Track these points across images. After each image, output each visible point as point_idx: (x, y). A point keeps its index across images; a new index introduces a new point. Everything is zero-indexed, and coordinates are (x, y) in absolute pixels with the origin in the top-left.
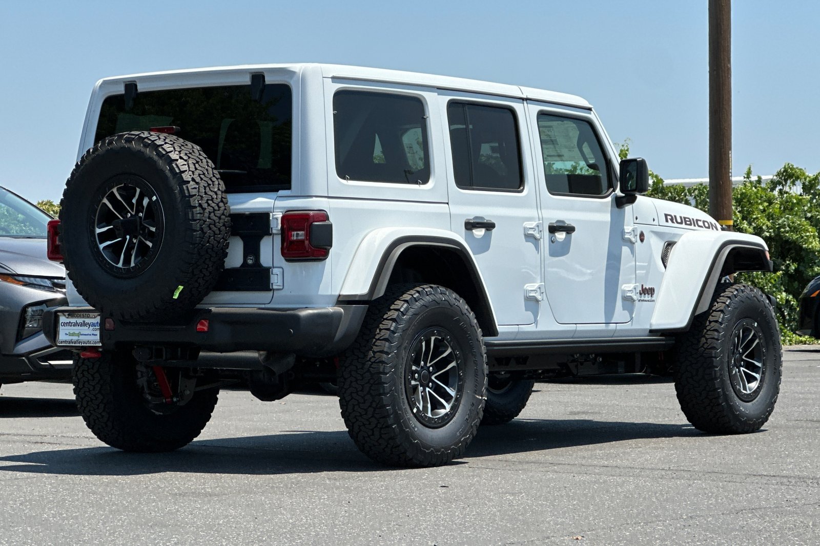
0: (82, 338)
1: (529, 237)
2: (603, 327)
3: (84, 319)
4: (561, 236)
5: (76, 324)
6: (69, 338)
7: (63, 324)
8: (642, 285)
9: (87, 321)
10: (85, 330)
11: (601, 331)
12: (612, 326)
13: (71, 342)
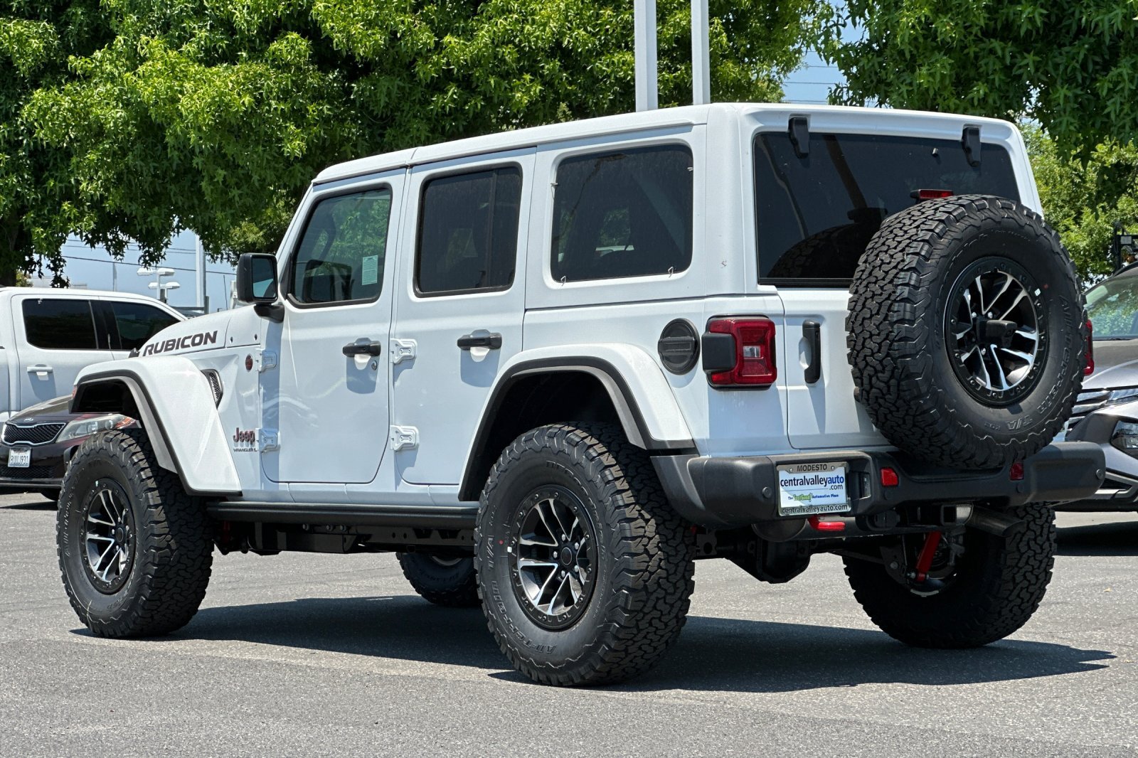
0: (814, 502)
3: (816, 474)
5: (804, 482)
6: (797, 504)
7: (783, 483)
9: (822, 475)
10: (818, 489)
13: (801, 508)
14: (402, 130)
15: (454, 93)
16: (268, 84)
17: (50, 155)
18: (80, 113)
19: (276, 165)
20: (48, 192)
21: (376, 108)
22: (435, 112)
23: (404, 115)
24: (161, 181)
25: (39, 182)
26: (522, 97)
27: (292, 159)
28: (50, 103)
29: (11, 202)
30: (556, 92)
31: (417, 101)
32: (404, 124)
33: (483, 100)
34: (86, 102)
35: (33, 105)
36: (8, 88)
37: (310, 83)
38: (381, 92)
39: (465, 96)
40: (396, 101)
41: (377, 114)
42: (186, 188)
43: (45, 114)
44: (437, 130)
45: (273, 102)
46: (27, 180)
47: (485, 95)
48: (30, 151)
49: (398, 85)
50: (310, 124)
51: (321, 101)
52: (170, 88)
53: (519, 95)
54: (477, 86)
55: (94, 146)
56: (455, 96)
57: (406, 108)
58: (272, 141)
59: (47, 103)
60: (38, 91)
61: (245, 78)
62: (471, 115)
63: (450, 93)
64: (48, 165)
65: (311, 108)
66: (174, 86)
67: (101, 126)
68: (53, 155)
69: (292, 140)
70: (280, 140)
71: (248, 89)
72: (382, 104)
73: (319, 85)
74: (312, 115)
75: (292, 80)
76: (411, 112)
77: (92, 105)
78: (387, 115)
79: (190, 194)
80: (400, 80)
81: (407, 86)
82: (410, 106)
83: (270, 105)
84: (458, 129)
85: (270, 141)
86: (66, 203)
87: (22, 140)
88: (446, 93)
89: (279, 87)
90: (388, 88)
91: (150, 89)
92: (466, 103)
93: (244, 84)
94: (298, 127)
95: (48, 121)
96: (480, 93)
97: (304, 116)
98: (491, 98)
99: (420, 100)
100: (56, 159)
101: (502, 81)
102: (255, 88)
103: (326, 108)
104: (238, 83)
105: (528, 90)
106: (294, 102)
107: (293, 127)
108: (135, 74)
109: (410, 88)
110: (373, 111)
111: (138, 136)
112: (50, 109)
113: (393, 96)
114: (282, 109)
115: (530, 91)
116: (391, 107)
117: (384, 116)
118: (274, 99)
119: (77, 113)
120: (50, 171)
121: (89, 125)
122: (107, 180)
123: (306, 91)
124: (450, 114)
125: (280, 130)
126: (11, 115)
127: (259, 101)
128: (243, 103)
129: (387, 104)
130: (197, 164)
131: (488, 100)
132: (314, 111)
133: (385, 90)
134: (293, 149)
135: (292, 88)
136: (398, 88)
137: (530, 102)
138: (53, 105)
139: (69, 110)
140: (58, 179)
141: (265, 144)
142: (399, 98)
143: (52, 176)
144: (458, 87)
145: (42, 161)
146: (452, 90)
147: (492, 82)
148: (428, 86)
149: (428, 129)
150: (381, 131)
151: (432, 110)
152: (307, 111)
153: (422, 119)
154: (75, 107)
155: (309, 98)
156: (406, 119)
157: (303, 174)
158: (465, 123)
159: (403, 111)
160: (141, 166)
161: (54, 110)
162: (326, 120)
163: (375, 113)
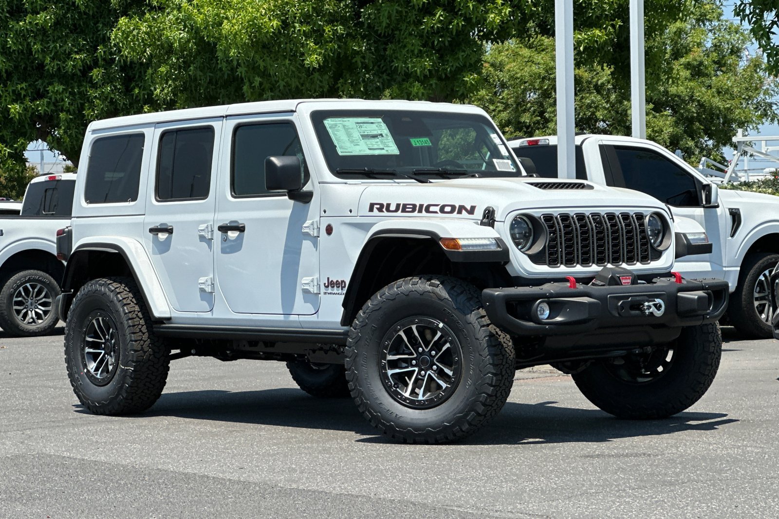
1: (202, 238)
2: (282, 317)
4: (233, 235)
8: (328, 279)
11: (280, 321)
12: (293, 318)
14: (400, 45)
15: (441, 15)
16: (292, 10)
17: (136, 69)
18: (154, 36)
19: (299, 75)
20: (134, 98)
21: (380, 28)
22: (426, 31)
23: (402, 33)
24: (214, 87)
25: (128, 91)
26: (495, 17)
27: (311, 69)
28: (132, 28)
29: (107, 106)
30: (523, 14)
31: (412, 22)
32: (401, 40)
33: (464, 20)
34: (160, 27)
35: (119, 29)
36: (105, 18)
37: (327, 9)
38: (384, 15)
39: (450, 18)
40: (395, 22)
41: (381, 33)
42: (232, 93)
43: (128, 37)
44: (428, 44)
45: (297, 25)
46: (119, 89)
47: (465, 17)
48: (121, 67)
49: (396, 9)
50: (327, 42)
51: (335, 24)
52: (217, 15)
53: (492, 16)
54: (460, 10)
55: (165, 62)
56: (441, 18)
57: (404, 27)
58: (297, 56)
59: (129, 28)
60: (122, 18)
61: (275, 6)
62: (454, 33)
63: (438, 16)
64: (135, 77)
65: (327, 29)
66: (220, 13)
67: (171, 45)
68: (138, 69)
69: (311, 54)
70: (302, 54)
71: (277, 14)
72: (384, 25)
73: (334, 10)
74: (329, 35)
75: (313, 7)
76: (407, 32)
77: (164, 29)
78: (388, 34)
79: (235, 98)
80: (398, 5)
81: (404, 10)
82: (407, 26)
83: (295, 27)
84: (444, 44)
85: (295, 55)
86: (146, 106)
87: (115, 58)
88: (435, 16)
89: (301, 13)
90: (389, 12)
91: (202, 16)
92: (450, 23)
93: (273, 11)
94: (316, 44)
95: (130, 42)
96: (461, 15)
97: (322, 35)
98: (471, 19)
99: (414, 21)
100: (140, 72)
101: (479, 5)
102: (282, 14)
103: (340, 29)
104: (269, 10)
105: (500, 12)
106: (314, 25)
107: (312, 44)
108: (191, 4)
109: (406, 12)
110: (378, 30)
111: (198, 52)
112: (131, 32)
113: (393, 18)
114: (304, 30)
115: (502, 13)
116: (391, 27)
117: (386, 34)
118: (297, 23)
119: (153, 35)
120: (136, 81)
121: (162, 45)
122: (176, 87)
123: (324, 16)
124: (438, 32)
125: (303, 47)
126: (106, 39)
127: (285, 24)
128: (272, 26)
129: (388, 26)
130: (241, 73)
131: (468, 20)
132: (329, 31)
133: (386, 14)
134: (312, 62)
135: (313, 13)
136: (397, 12)
137: (502, 21)
138: (134, 29)
139: (146, 33)
140: (142, 87)
141: (291, 58)
142: (397, 20)
143: (137, 86)
144: (444, 10)
145: (130, 74)
146: (439, 13)
147: (471, 5)
148: (420, 10)
149: (420, 44)
150: (384, 46)
151: (423, 29)
152: (324, 31)
153: (416, 36)
154: (151, 31)
155: (326, 21)
156: (404, 37)
157: (321, 82)
158: (449, 39)
159: (401, 30)
160: (200, 76)
161: (135, 33)
162: (340, 38)
163: (379, 32)
